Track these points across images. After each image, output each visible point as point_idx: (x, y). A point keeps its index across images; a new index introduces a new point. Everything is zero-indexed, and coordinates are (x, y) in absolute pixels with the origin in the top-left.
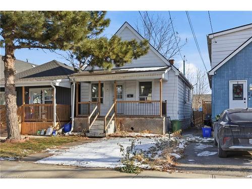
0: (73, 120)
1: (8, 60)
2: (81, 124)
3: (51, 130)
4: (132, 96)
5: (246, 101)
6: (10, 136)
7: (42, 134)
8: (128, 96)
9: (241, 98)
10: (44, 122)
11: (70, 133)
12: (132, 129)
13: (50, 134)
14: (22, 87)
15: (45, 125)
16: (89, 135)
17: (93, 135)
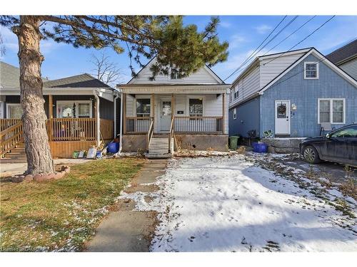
0: (121, 137)
1: (29, 35)
2: (131, 143)
3: (95, 151)
4: (182, 112)
5: (289, 118)
6: (34, 168)
7: (80, 156)
8: (178, 112)
9: (284, 117)
10: (82, 140)
11: (120, 153)
12: (194, 146)
13: (93, 156)
14: (48, 96)
15: (84, 145)
16: (149, 156)
17: (155, 156)
